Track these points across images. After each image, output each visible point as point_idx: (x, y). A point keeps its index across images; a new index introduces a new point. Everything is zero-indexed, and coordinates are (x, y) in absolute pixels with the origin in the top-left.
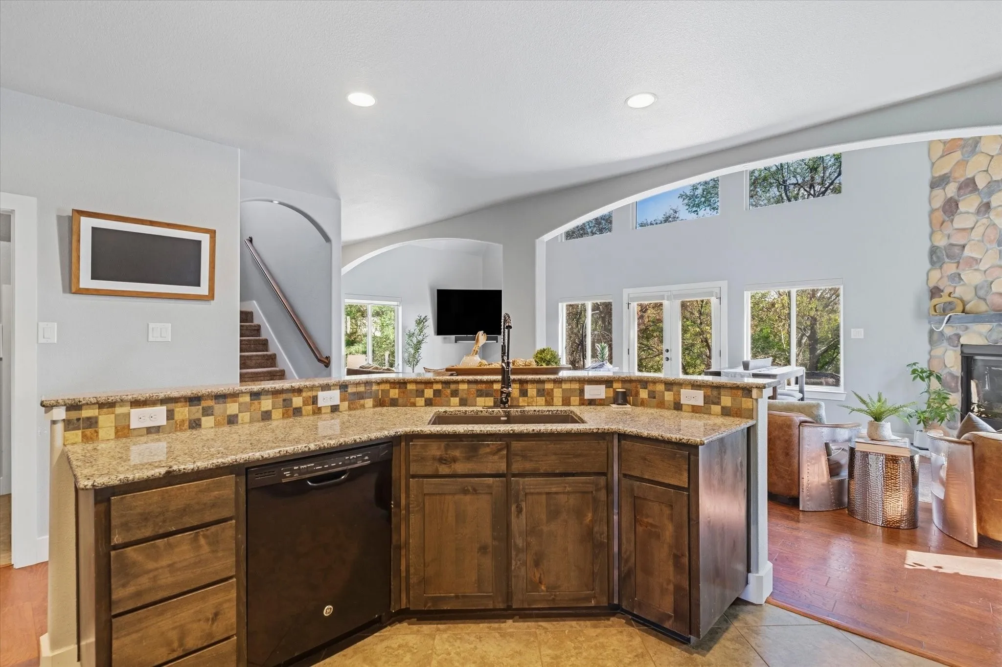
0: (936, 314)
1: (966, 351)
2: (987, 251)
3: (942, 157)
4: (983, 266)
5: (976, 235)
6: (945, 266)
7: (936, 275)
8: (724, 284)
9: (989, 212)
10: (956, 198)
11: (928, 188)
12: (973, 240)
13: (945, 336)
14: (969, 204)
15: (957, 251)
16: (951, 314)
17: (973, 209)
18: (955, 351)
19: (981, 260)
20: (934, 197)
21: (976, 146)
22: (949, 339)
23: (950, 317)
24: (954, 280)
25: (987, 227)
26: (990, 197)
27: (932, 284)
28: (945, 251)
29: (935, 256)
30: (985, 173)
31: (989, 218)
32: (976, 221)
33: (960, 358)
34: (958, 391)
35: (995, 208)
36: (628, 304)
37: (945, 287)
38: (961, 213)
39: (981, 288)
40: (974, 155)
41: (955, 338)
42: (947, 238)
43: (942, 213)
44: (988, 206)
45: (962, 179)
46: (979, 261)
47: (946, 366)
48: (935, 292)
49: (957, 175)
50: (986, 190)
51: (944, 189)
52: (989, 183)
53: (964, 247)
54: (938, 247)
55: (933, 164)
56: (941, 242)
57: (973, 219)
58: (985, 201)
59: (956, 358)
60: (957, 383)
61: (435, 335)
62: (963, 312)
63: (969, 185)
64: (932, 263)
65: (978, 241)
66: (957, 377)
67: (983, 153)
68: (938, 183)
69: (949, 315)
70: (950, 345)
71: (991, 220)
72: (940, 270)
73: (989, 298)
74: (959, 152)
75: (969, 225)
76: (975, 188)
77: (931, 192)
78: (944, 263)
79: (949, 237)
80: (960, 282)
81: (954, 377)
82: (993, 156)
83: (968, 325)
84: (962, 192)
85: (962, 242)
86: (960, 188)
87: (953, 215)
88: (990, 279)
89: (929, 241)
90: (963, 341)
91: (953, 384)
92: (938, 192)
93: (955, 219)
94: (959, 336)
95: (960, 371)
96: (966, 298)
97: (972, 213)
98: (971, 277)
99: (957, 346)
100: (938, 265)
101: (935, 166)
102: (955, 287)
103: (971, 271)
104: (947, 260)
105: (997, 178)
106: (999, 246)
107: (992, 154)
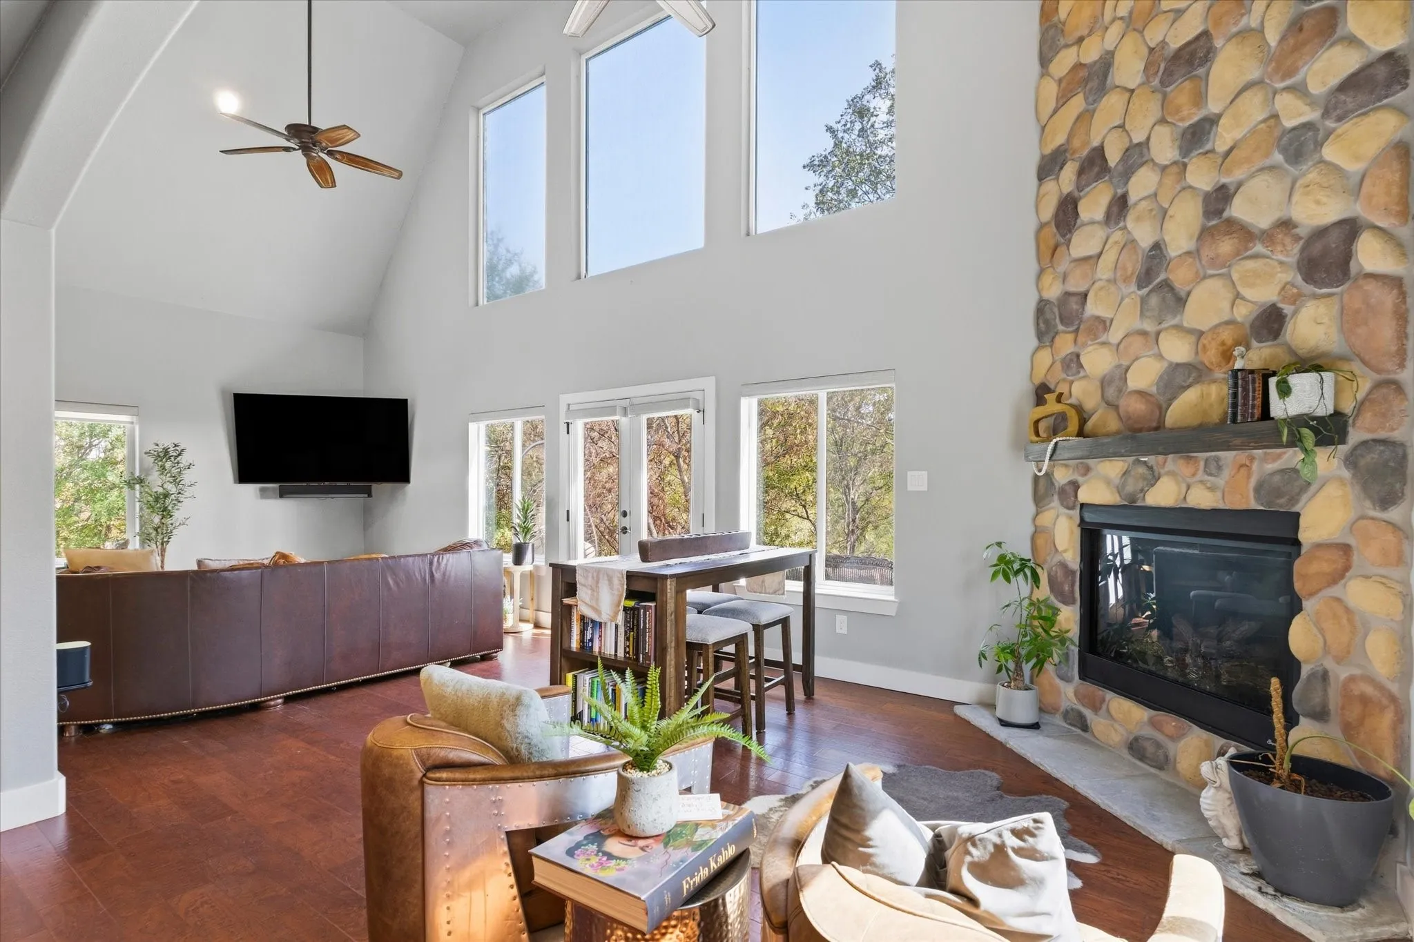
0: (1037, 439)
1: (1089, 517)
2: (1122, 299)
3: (1055, 111)
4: (1115, 335)
5: (1104, 269)
6: (1057, 339)
7: (1045, 357)
8: (709, 384)
9: (1125, 217)
10: (1076, 194)
11: (1035, 181)
12: (1100, 280)
13: (1056, 484)
14: (1094, 204)
15: (1075, 307)
16: (1058, 439)
17: (1099, 215)
18: (1070, 518)
19: (1112, 320)
20: (1044, 196)
21: (1105, 76)
22: (1062, 492)
23: (1056, 443)
24: (1068, 366)
25: (1122, 249)
26: (1126, 183)
27: (1037, 381)
28: (1059, 309)
29: (1044, 320)
30: (1121, 130)
31: (1125, 228)
32: (1104, 238)
33: (1077, 532)
34: (1073, 603)
35: (1136, 204)
36: (568, 424)
37: (1058, 383)
38: (1083, 225)
39: (1111, 382)
40: (1105, 95)
41: (1070, 490)
42: (1061, 280)
43: (1055, 230)
44: (1123, 202)
45: (1085, 153)
46: (1108, 324)
47: (1057, 550)
48: (1041, 393)
49: (1076, 143)
50: (1120, 168)
51: (1057, 179)
52: (1127, 150)
53: (1085, 296)
54: (1047, 302)
55: (1043, 128)
56: (1053, 289)
57: (1100, 233)
58: (1120, 192)
59: (1072, 532)
60: (1073, 585)
61: (235, 482)
62: (1081, 433)
63: (1095, 164)
64: (1040, 335)
65: (1108, 280)
66: (1073, 572)
67: (1118, 87)
68: (1049, 167)
69: (1055, 441)
70: (1062, 504)
71: (1129, 232)
72: (1050, 350)
73: (1123, 403)
74: (1081, 96)
75: (1093, 250)
76: (1105, 169)
77: (1040, 185)
78: (1057, 333)
79: (1065, 278)
80: (1079, 372)
81: (1068, 572)
82: (1132, 91)
83: (1091, 462)
85: (1082, 289)
86: (1081, 173)
87: (1070, 231)
88: (1125, 363)
89: (1034, 287)
90: (1084, 496)
91: (1067, 588)
92: (1050, 185)
93: (1073, 240)
94: (1075, 486)
95: (1078, 559)
96: (1089, 404)
97: (1098, 223)
98: (1097, 361)
99: (1072, 508)
100: (1047, 339)
101: (1046, 130)
102: (1071, 383)
103: (1096, 346)
104: (1060, 327)
105: (1138, 138)
106: (1140, 287)
107: (1132, 86)
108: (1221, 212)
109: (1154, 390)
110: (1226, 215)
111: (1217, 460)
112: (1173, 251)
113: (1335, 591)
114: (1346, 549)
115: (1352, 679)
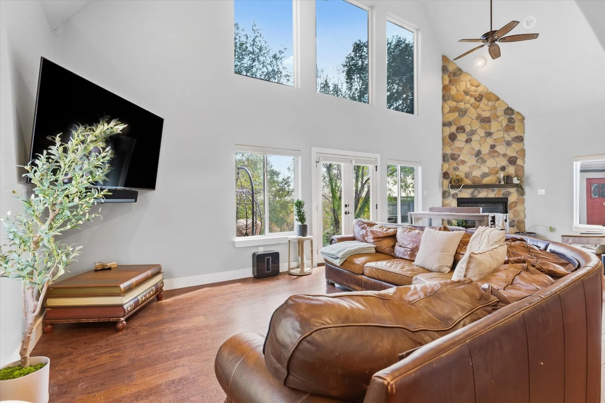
0: (454, 184)
2: (471, 158)
3: (448, 113)
4: (469, 165)
5: (465, 151)
6: (450, 163)
7: (446, 166)
9: (471, 143)
10: (456, 133)
11: (441, 126)
12: (464, 153)
14: (462, 137)
15: (456, 157)
17: (463, 140)
18: (454, 200)
20: (445, 130)
21: (465, 113)
22: (452, 195)
23: (463, 185)
24: (454, 169)
25: (470, 148)
26: (471, 136)
27: (444, 170)
28: (450, 156)
29: (445, 158)
30: (469, 125)
31: (471, 145)
33: (457, 204)
35: (474, 141)
37: (450, 172)
38: (458, 140)
39: (468, 173)
40: (465, 116)
41: (456, 195)
43: (448, 139)
44: (471, 140)
45: (458, 126)
46: (466, 162)
48: (445, 175)
49: (456, 123)
50: (469, 133)
51: (449, 128)
52: (471, 130)
53: (459, 155)
54: (447, 154)
55: (444, 115)
56: (449, 151)
57: (464, 144)
58: (469, 137)
63: (461, 129)
64: (444, 161)
65: (466, 154)
67: (469, 117)
68: (446, 124)
70: (453, 198)
72: (447, 164)
73: (472, 178)
74: (457, 113)
75: (461, 146)
76: (464, 131)
77: (443, 127)
78: (449, 161)
79: (452, 150)
80: (458, 171)
83: (461, 189)
84: (459, 131)
85: (458, 153)
86: (457, 129)
87: (454, 140)
88: (472, 170)
89: (442, 150)
90: (459, 196)
92: (447, 129)
93: (455, 143)
96: (461, 177)
98: (463, 169)
99: (455, 198)
100: (446, 162)
102: (455, 172)
103: (462, 166)
104: (451, 160)
105: (474, 129)
106: (476, 157)
107: (473, 118)
108: (493, 149)
109: (479, 177)
110: (494, 149)
111: (494, 189)
112: (483, 152)
113: (515, 208)
114: (516, 202)
115: (518, 220)
